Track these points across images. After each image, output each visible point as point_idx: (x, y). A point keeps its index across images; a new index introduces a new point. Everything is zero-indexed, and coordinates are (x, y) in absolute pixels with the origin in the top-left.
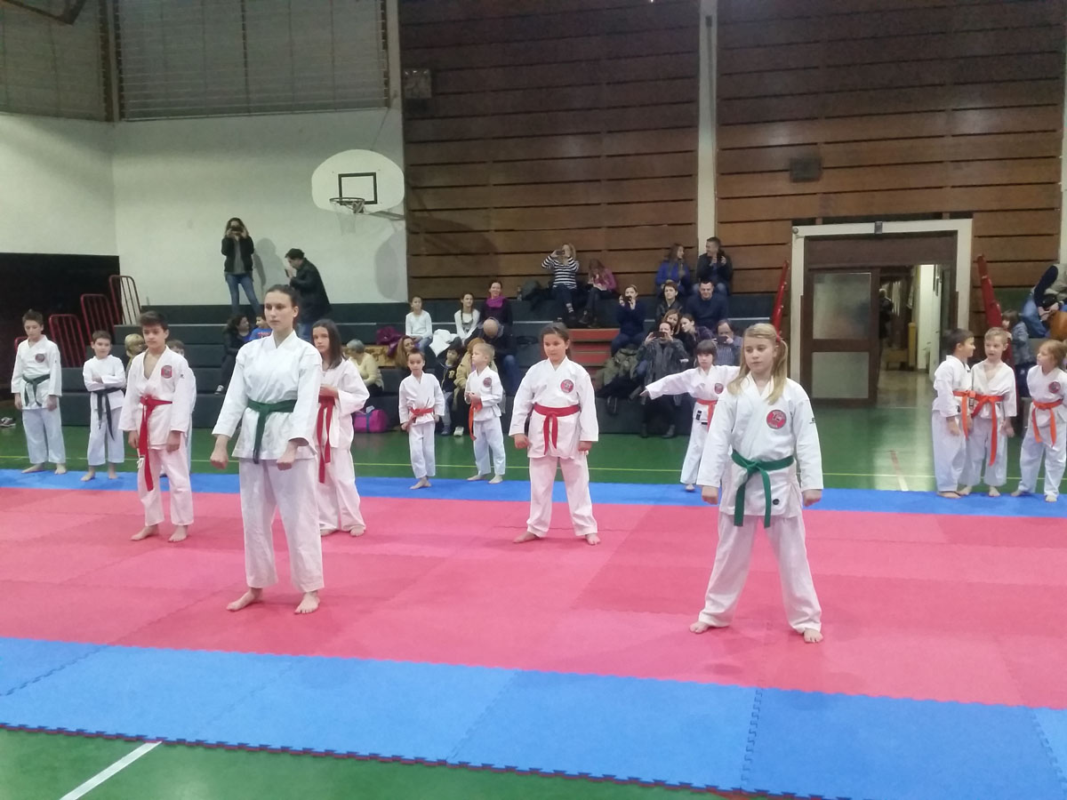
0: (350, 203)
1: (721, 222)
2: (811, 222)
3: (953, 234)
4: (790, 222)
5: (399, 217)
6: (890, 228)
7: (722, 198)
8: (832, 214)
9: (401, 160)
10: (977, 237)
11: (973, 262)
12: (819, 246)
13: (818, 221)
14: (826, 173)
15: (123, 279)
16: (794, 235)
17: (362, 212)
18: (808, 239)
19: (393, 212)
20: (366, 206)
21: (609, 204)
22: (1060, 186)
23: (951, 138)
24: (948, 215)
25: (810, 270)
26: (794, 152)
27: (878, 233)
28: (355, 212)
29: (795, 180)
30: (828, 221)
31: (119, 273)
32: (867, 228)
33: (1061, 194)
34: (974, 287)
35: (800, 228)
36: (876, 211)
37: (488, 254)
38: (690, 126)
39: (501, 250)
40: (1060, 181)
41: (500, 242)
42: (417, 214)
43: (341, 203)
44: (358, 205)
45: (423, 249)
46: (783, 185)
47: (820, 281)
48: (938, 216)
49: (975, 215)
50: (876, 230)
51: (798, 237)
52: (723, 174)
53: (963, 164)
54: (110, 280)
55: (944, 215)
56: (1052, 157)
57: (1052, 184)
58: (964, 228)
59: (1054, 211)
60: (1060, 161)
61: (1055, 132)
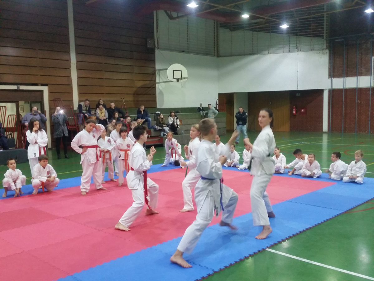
3: (41, 91)
6: (22, 88)
10: (50, 92)
11: (49, 101)
22: (71, 78)
24: (40, 85)
27: (18, 89)
32: (14, 87)
33: (72, 80)
34: (50, 109)
36: (17, 82)
40: (71, 76)
48: (36, 85)
49: (48, 85)
50: (18, 87)
55: (39, 85)
56: (68, 68)
57: (69, 77)
58: (45, 89)
59: (70, 85)
60: (71, 70)
61: (69, 61)
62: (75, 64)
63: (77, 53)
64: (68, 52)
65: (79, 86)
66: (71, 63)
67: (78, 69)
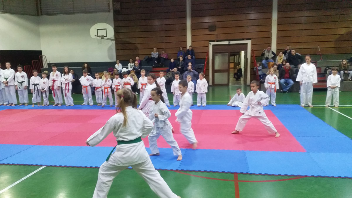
0: (100, 36)
1: (193, 41)
2: (214, 41)
3: (247, 44)
4: (209, 41)
5: (113, 40)
6: (232, 42)
7: (193, 35)
8: (219, 39)
9: (113, 26)
10: (252, 44)
11: (251, 51)
12: (216, 47)
13: (215, 41)
14: (217, 29)
15: (43, 56)
16: (210, 45)
17: (103, 39)
18: (213, 45)
19: (112, 39)
20: (104, 37)
21: (166, 37)
23: (246, 21)
25: (214, 53)
26: (209, 24)
27: (229, 44)
28: (101, 38)
29: (210, 31)
30: (218, 41)
31: (42, 55)
32: (227, 43)
33: (272, 34)
34: (252, 56)
35: (211, 43)
36: (229, 38)
37: (136, 49)
38: (185, 17)
39: (139, 48)
41: (139, 46)
42: (118, 39)
43: (98, 36)
44: (102, 37)
45: (120, 48)
46: (207, 32)
47: (216, 56)
48: (243, 39)
49: (252, 39)
50: (229, 42)
51: (211, 45)
52: (193, 29)
53: (249, 27)
54: (40, 57)
55: (245, 39)
56: (270, 25)
57: (270, 31)
58: (249, 42)
59: (270, 38)
60: (271, 26)
61: (270, 19)
62: (276, 21)
63: (279, 12)
64: (271, 12)
65: (278, 37)
66: (272, 20)
67: (279, 24)
